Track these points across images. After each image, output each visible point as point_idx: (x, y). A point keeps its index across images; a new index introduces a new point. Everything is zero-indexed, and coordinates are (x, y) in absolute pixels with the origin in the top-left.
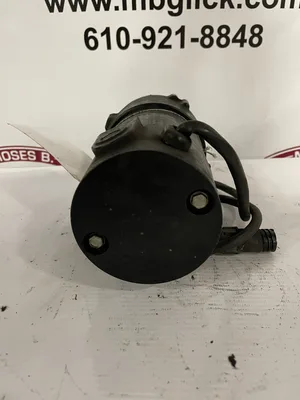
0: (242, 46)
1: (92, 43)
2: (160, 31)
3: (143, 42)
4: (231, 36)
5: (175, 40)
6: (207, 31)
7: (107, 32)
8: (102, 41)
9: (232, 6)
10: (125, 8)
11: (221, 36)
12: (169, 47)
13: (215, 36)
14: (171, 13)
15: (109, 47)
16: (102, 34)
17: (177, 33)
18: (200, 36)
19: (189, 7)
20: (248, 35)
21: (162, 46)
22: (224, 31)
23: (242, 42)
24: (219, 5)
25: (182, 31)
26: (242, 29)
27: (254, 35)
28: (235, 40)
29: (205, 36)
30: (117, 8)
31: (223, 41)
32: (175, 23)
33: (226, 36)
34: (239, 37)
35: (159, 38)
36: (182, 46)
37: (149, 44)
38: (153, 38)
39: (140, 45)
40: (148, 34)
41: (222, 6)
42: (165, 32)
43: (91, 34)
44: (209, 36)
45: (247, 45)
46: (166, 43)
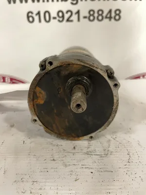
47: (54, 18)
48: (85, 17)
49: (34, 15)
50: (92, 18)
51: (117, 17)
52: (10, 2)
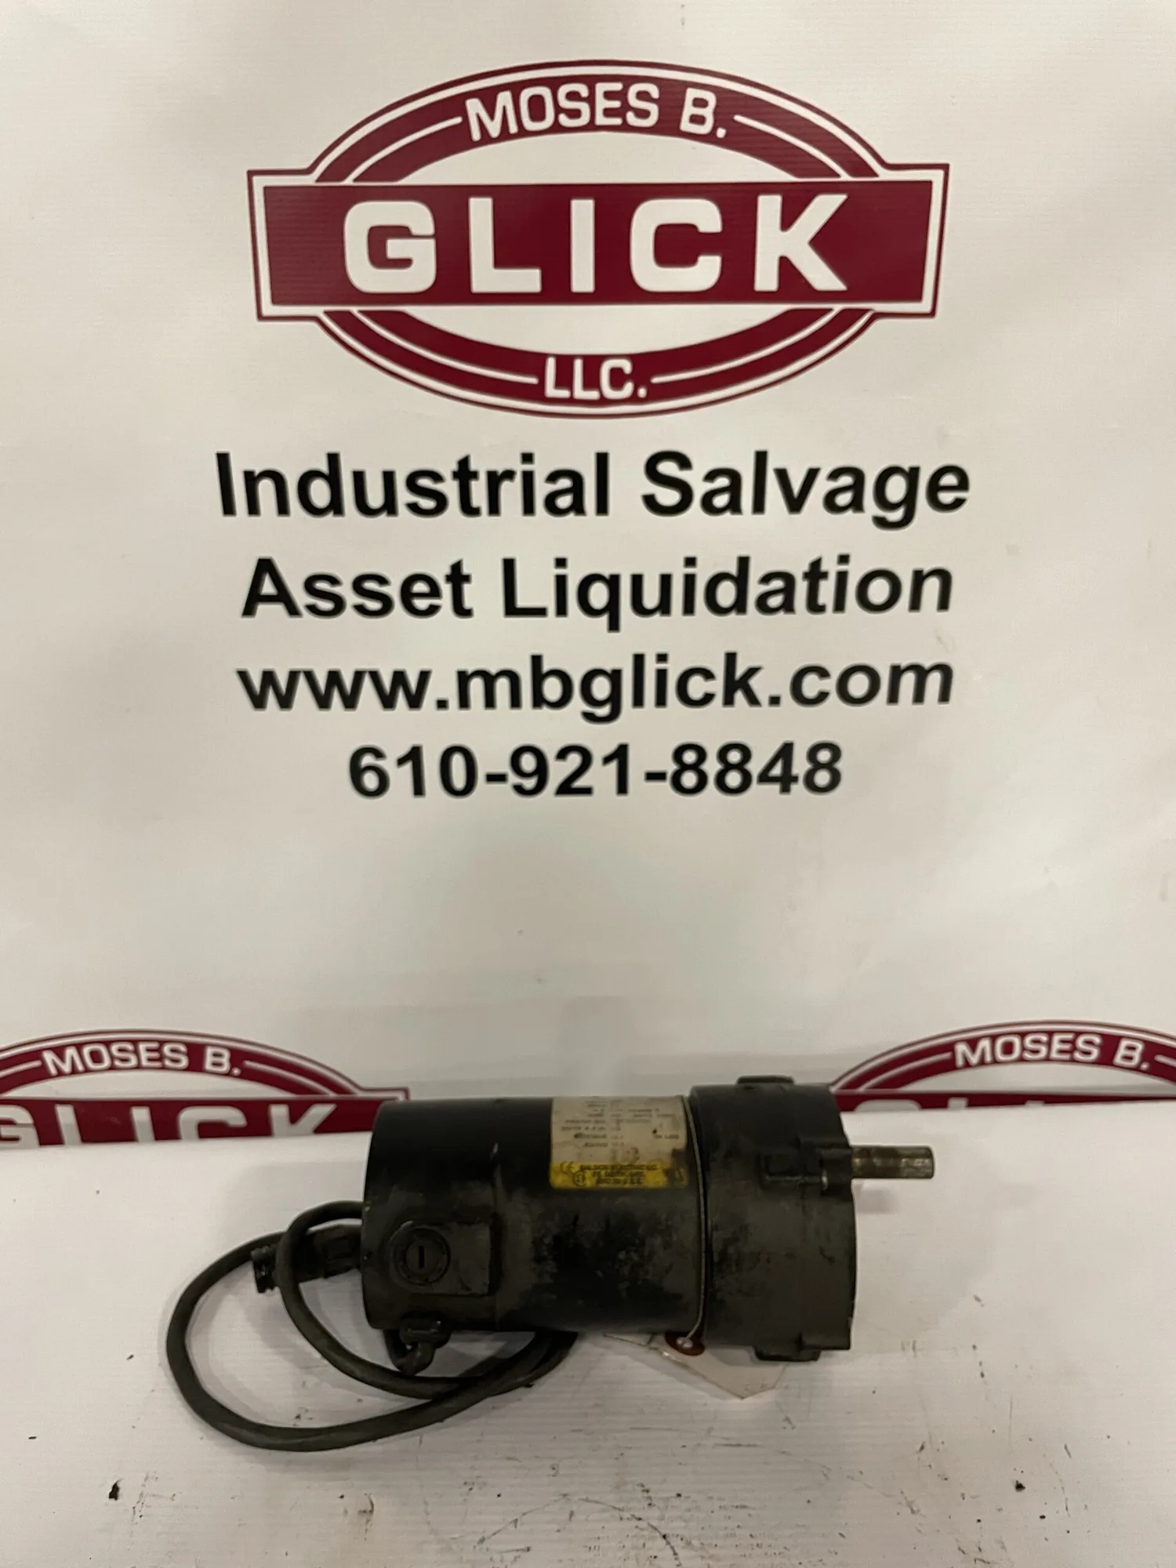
0: (785, 789)
1: (370, 781)
2: (562, 754)
3: (514, 779)
4: (755, 767)
5: (601, 776)
6: (690, 757)
7: (414, 756)
8: (400, 777)
9: (753, 700)
10: (464, 702)
11: (728, 767)
12: (587, 791)
13: (712, 767)
14: (590, 717)
15: (419, 789)
16: (401, 762)
17: (607, 760)
18: (671, 767)
19: (638, 701)
20: (800, 765)
21: (566, 788)
22: (734, 757)
23: (786, 781)
24: (719, 699)
25: (620, 755)
26: (785, 752)
27: (817, 766)
28: (765, 778)
29: (684, 767)
30: (442, 704)
31: (734, 779)
32: (601, 740)
33: (740, 767)
34: (777, 771)
35: (558, 771)
36: (622, 788)
37: (530, 783)
38: (541, 771)
39: (505, 788)
40: (528, 762)
41: (729, 701)
42: (575, 760)
43: (368, 760)
44: (695, 767)
45: (798, 788)
46: (579, 783)
47: (495, 778)
48: (652, 776)
49: (388, 765)
50: (689, 779)
51: (822, 778)
52: (258, 702)
